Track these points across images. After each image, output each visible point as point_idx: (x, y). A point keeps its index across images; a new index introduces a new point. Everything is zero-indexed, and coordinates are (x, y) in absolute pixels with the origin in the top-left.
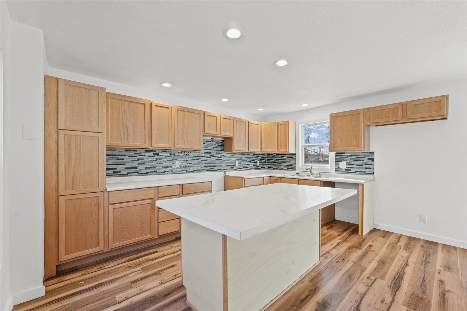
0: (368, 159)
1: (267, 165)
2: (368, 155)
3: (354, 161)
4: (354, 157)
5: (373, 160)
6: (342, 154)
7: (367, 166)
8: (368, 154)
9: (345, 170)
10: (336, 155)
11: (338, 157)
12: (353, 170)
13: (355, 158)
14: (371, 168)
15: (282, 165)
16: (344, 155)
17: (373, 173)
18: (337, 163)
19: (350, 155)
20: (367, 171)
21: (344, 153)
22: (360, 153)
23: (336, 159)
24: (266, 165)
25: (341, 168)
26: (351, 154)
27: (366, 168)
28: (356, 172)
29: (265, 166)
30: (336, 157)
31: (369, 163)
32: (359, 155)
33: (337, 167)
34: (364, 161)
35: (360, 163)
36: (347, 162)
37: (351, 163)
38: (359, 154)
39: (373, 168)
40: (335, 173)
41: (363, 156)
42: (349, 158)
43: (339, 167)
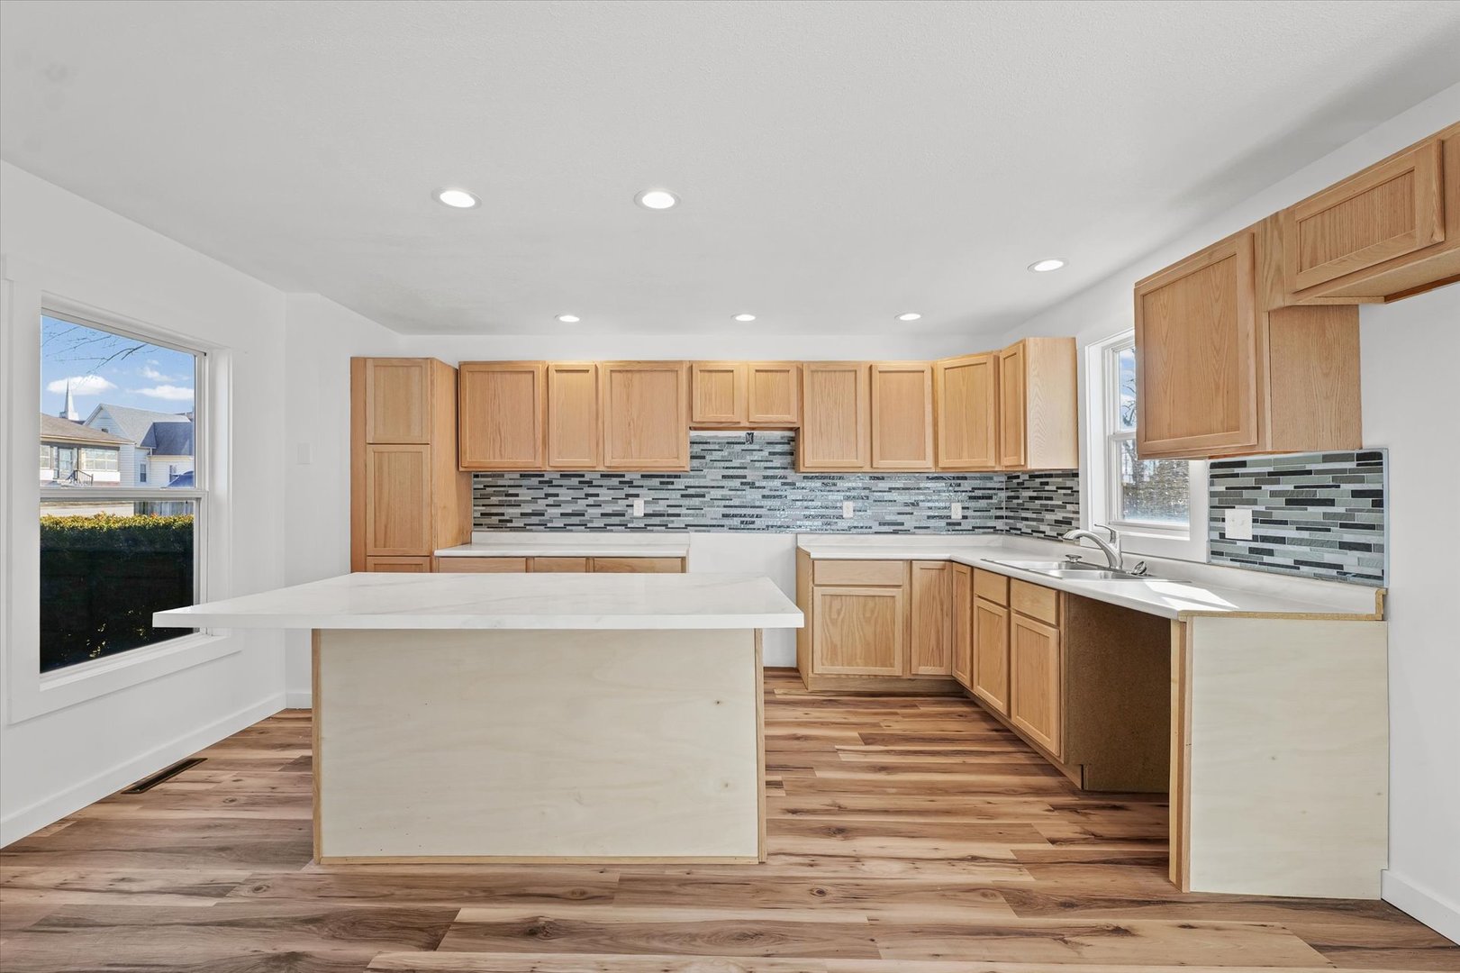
0: (1356, 494)
1: (1007, 517)
2: (1351, 471)
3: (1289, 502)
4: (1287, 485)
5: (1377, 499)
6: (1237, 470)
7: (1350, 536)
8: (1352, 465)
9: (1252, 550)
10: (1212, 476)
11: (1220, 487)
12: (1285, 554)
13: (1291, 487)
14: (1366, 547)
15: (1042, 520)
16: (1244, 475)
17: (1380, 578)
18: (1217, 513)
19: (1270, 474)
20: (1350, 560)
21: (1243, 464)
22: (1313, 460)
23: (1212, 494)
24: (1001, 517)
25: (1233, 541)
26: (1271, 469)
27: (1345, 546)
28: (1299, 563)
29: (1000, 524)
30: (1212, 484)
31: (1361, 518)
32: (1309, 472)
33: (1216, 536)
34: (1331, 502)
35: (1315, 513)
36: (1257, 508)
37: (1277, 515)
38: (1308, 467)
39: (1380, 548)
40: (1209, 563)
41: (1328, 480)
42: (1264, 487)
43: (1222, 536)
